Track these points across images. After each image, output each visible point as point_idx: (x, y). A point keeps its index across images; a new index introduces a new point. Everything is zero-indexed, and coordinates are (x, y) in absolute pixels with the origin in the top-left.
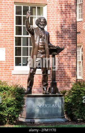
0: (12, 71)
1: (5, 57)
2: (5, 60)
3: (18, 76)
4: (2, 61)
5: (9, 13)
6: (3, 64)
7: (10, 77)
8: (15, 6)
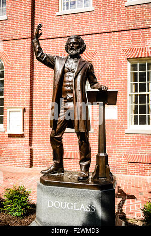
0: (126, 130)
1: (117, 115)
2: (117, 119)
3: (132, 135)
4: (114, 120)
5: (121, 70)
6: (115, 122)
7: (123, 136)
8: (129, 65)
